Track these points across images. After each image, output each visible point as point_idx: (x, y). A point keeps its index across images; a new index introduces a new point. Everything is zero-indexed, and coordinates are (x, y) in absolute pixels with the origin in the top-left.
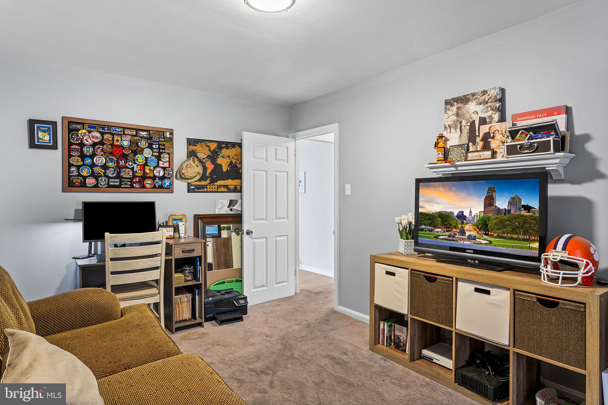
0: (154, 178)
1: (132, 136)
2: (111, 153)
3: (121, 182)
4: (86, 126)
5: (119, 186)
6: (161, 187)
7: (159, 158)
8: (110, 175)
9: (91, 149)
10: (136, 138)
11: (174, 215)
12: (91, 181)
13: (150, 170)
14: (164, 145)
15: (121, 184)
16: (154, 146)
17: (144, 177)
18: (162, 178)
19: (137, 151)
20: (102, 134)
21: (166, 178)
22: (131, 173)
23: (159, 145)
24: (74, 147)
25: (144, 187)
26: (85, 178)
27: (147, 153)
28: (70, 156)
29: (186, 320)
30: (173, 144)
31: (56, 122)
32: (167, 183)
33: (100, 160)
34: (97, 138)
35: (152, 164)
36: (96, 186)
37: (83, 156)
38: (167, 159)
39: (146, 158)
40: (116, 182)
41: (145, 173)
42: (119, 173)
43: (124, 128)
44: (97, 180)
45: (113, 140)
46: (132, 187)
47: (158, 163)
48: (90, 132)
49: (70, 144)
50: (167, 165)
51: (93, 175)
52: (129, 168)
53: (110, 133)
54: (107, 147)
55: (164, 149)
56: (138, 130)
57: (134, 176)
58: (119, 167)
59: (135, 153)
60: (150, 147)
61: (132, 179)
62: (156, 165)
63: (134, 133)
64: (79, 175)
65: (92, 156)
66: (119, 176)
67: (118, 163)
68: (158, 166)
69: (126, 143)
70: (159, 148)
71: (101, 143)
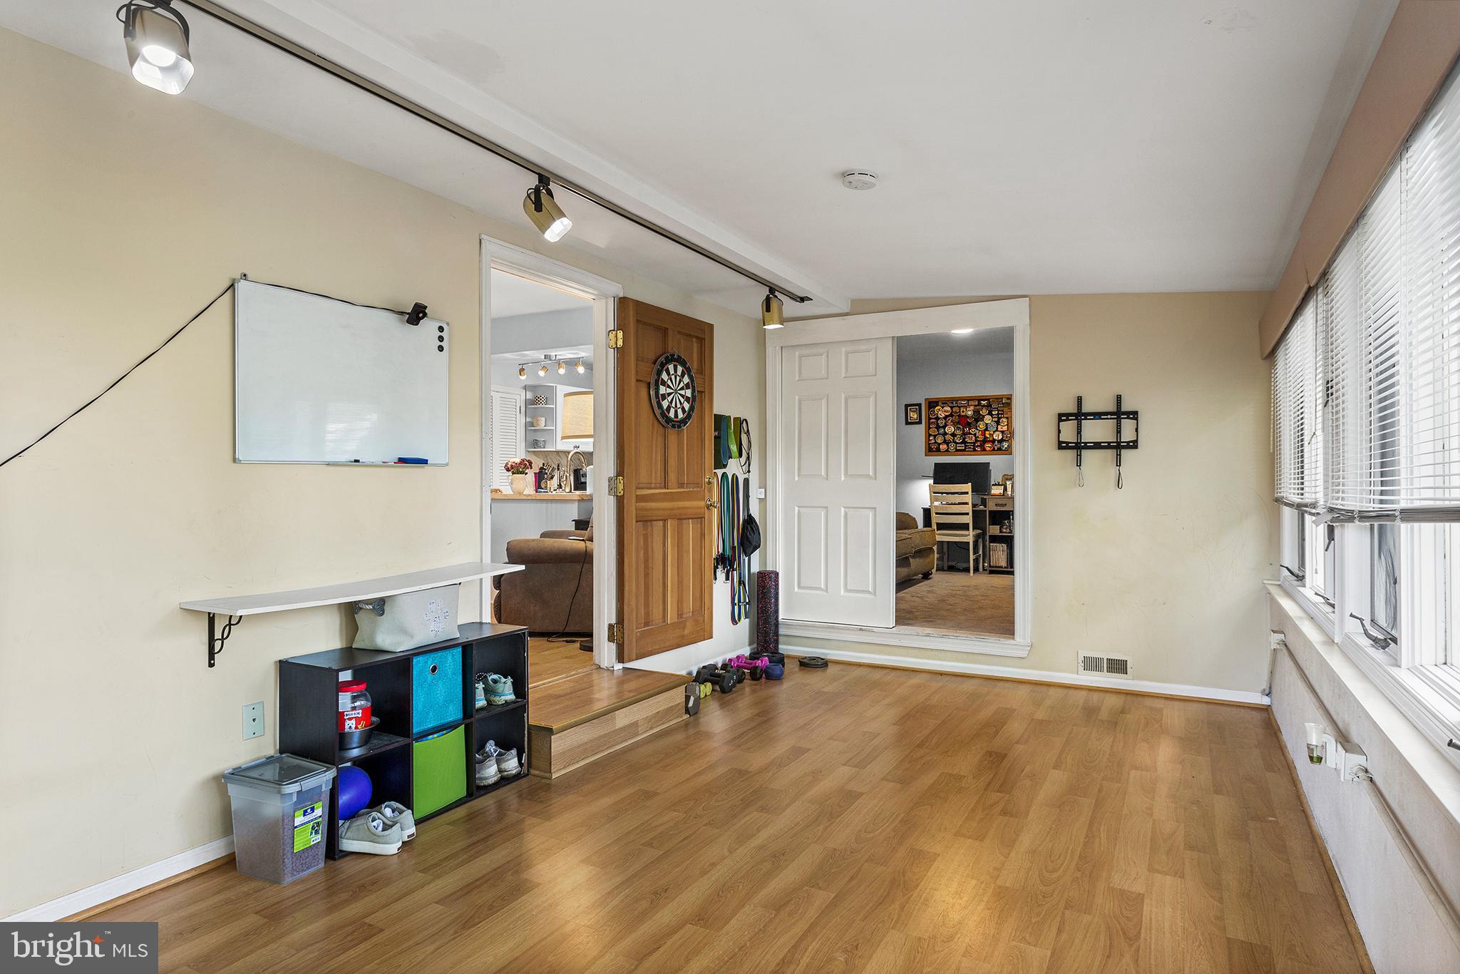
0: (994, 441)
1: (975, 406)
2: (959, 423)
3: (966, 446)
4: (940, 403)
5: (964, 450)
6: (999, 449)
7: (998, 423)
8: (957, 441)
9: (944, 421)
10: (978, 407)
11: (1007, 475)
12: (943, 447)
13: (990, 434)
14: (1003, 411)
15: (965, 448)
16: (993, 413)
17: (985, 441)
18: (1001, 441)
19: (978, 418)
20: (952, 408)
21: (1005, 440)
22: (974, 438)
23: (998, 411)
24: (932, 420)
25: (984, 450)
26: (939, 444)
27: (988, 419)
28: (930, 428)
29: (1002, 567)
30: (1011, 409)
31: (921, 404)
32: (1005, 445)
33: (950, 429)
34: (947, 412)
35: (992, 429)
36: (947, 451)
37: (938, 427)
38: (1006, 423)
39: (987, 424)
40: (961, 447)
41: (986, 438)
42: (964, 439)
43: (968, 400)
44: (948, 446)
45: (960, 412)
46: (975, 450)
47: (997, 428)
48: (943, 408)
49: (930, 419)
50: (1005, 428)
51: (945, 442)
52: (971, 434)
53: (957, 406)
54: (956, 419)
55: (1003, 414)
56: (979, 399)
57: (976, 441)
58: (964, 434)
59: (977, 420)
60: (990, 413)
61: (974, 443)
62: (995, 429)
63: (977, 403)
64: (936, 442)
65: (944, 427)
66: (964, 442)
67: (964, 430)
68: (997, 430)
69: (970, 413)
70: (998, 414)
71: (951, 415)
